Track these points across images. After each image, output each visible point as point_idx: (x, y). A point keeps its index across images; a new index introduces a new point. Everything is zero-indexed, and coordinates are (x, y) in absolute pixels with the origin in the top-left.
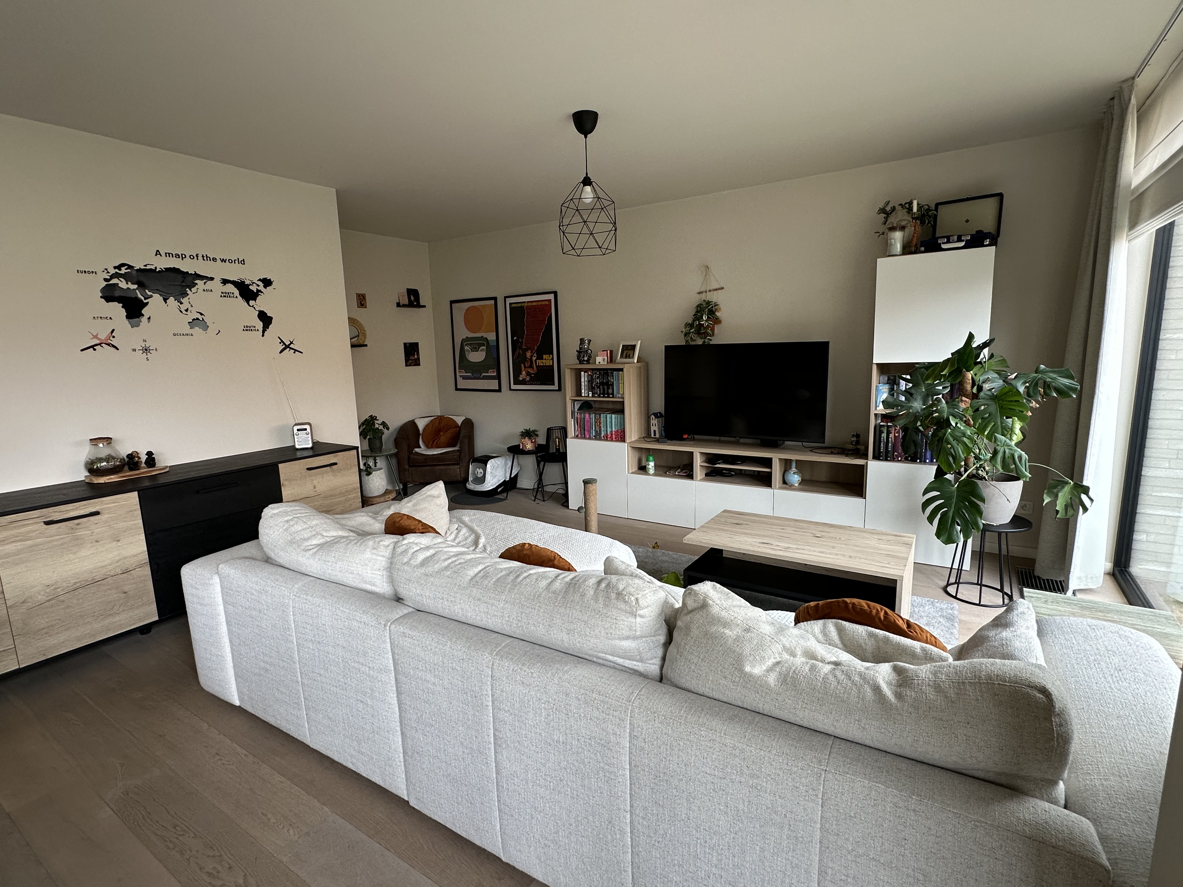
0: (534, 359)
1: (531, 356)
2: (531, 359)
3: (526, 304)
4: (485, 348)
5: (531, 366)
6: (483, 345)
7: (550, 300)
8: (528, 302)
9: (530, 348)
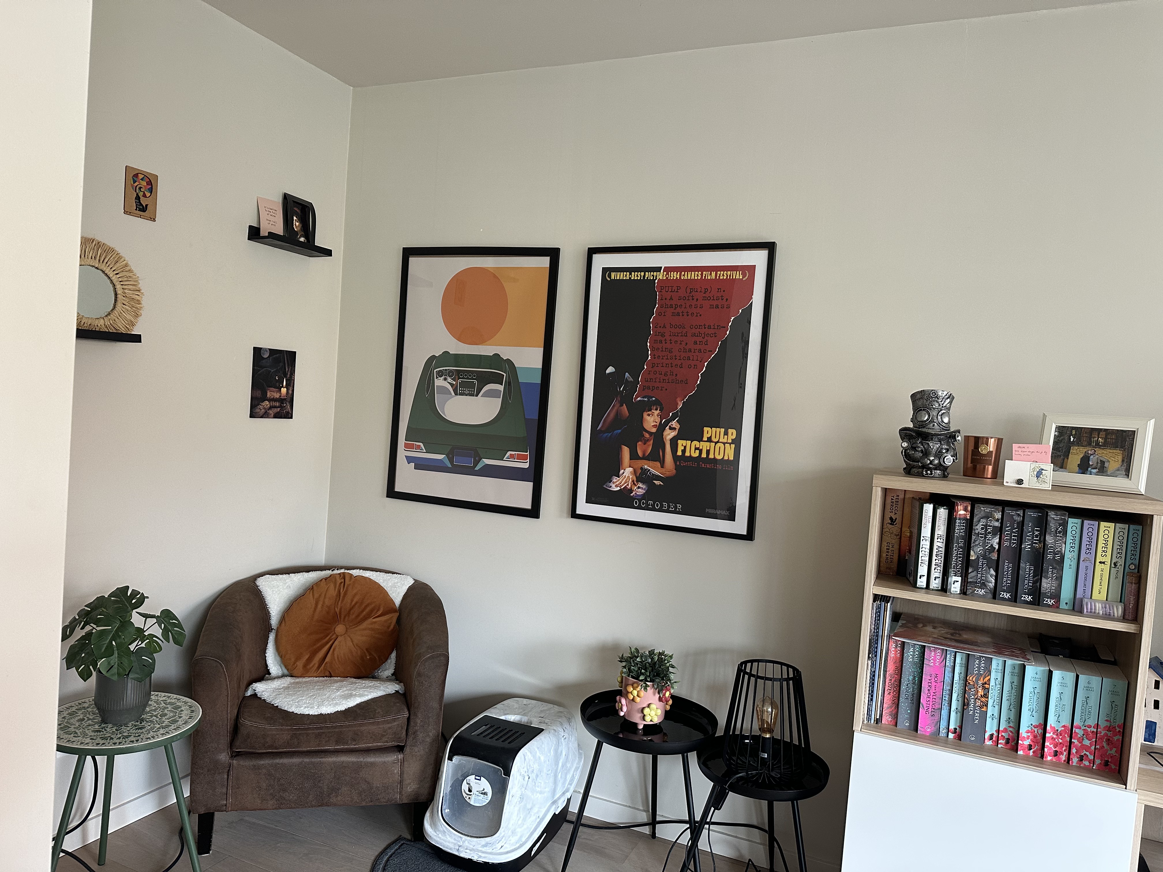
0: (669, 435)
1: (661, 428)
2: (658, 436)
3: (661, 276)
4: (501, 388)
5: (656, 456)
6: (498, 379)
7: (751, 269)
8: (668, 270)
9: (658, 403)
